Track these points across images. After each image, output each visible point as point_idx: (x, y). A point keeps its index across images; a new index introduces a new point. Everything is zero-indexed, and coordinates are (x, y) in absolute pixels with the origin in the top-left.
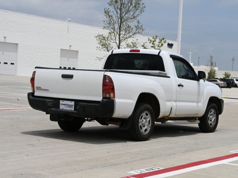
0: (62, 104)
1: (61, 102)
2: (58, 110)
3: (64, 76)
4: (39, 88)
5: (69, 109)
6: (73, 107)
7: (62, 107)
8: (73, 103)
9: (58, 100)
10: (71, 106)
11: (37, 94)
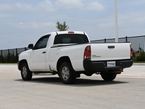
0: (108, 64)
1: (108, 62)
2: (106, 67)
3: (109, 47)
5: (113, 66)
6: (115, 64)
7: (108, 65)
9: (106, 62)
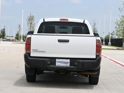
4: (36, 51)
8: (69, 61)
10: (67, 63)
11: (32, 54)
